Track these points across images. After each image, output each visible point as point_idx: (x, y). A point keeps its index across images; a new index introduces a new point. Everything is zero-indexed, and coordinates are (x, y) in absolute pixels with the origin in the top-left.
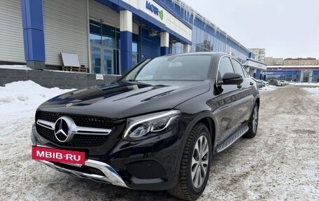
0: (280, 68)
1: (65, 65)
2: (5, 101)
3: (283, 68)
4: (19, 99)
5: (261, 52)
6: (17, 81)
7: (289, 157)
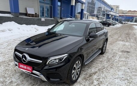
0: (125, 15)
1: (28, 13)
2: (3, 31)
3: (126, 16)
4: (9, 30)
5: (118, 7)
6: (7, 22)
7: (115, 65)
